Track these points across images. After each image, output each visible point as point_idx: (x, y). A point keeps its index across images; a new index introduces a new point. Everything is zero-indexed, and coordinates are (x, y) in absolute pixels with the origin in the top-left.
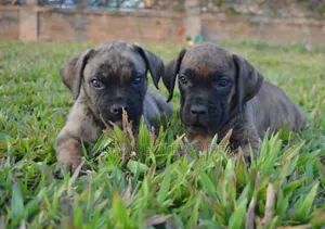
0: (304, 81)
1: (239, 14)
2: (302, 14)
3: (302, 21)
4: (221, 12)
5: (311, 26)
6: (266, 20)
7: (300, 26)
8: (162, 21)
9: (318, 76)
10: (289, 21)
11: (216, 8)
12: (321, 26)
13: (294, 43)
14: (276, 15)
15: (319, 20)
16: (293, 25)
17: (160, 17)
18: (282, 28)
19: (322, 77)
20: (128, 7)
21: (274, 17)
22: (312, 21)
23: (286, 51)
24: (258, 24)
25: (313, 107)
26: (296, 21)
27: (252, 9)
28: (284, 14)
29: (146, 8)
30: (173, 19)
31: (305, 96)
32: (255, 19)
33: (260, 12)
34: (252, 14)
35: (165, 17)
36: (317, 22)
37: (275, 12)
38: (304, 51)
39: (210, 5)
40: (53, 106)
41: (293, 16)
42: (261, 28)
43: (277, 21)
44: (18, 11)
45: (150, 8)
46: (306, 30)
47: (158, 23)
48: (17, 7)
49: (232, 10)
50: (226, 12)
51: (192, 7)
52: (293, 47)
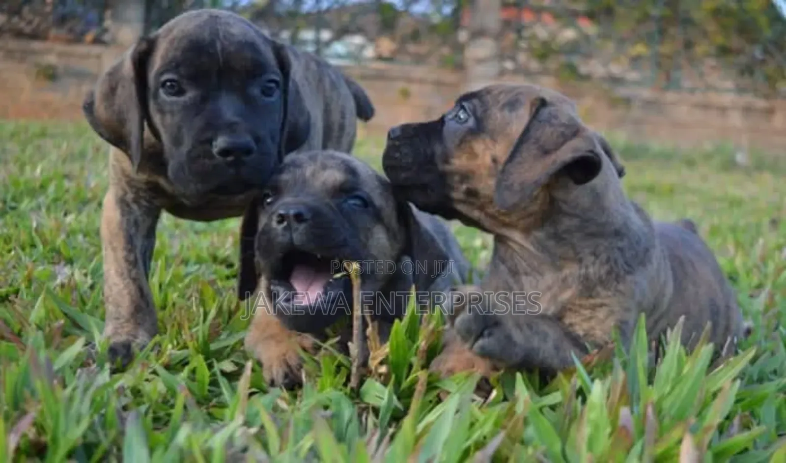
0: (734, 230)
1: (587, 78)
2: (729, 84)
3: (728, 99)
4: (545, 72)
5: (747, 110)
6: (646, 93)
7: (723, 110)
8: (414, 88)
9: (766, 221)
10: (698, 97)
11: (534, 65)
12: (770, 112)
13: (708, 146)
14: (670, 83)
15: (766, 97)
16: (706, 107)
17: (410, 80)
18: (683, 112)
19: (774, 223)
20: (339, 56)
21: (666, 89)
22: (748, 99)
23: (690, 163)
24: (627, 101)
25: (760, 286)
26: (715, 98)
27: (615, 69)
28: (687, 84)
29: (380, 58)
30: (439, 84)
31: (738, 262)
32: (622, 92)
33: (633, 76)
34: (616, 81)
35: (421, 81)
36: (761, 103)
37: (668, 78)
38: (730, 165)
39: (522, 57)
40: (185, 262)
41: (709, 88)
42: (636, 112)
43: (670, 96)
44: (98, 57)
45: (389, 60)
46: (736, 119)
47: (406, 94)
48: (96, 49)
49: (572, 69)
50: (557, 74)
51: (480, 61)
52: (708, 157)
